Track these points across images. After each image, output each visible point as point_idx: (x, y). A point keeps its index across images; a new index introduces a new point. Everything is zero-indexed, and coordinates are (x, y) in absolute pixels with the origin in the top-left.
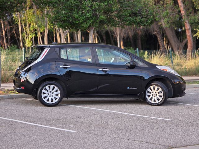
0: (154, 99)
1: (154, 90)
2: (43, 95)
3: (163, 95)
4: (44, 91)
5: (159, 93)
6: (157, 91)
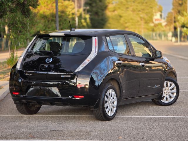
0: (167, 98)
1: (167, 86)
2: (106, 105)
3: (176, 92)
4: (106, 99)
5: (171, 90)
6: (170, 87)
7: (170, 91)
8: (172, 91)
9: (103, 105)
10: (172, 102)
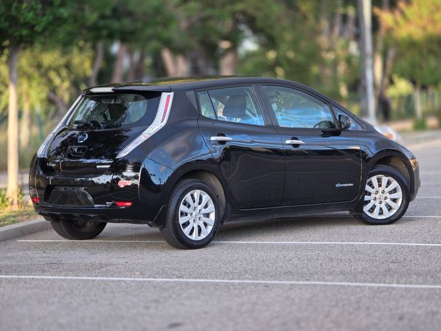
0: (381, 209)
1: (380, 186)
2: (182, 220)
3: (401, 197)
4: (182, 208)
5: (390, 193)
6: (387, 187)
7: (388, 195)
8: (394, 196)
9: (176, 219)
10: (393, 218)
